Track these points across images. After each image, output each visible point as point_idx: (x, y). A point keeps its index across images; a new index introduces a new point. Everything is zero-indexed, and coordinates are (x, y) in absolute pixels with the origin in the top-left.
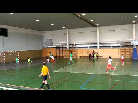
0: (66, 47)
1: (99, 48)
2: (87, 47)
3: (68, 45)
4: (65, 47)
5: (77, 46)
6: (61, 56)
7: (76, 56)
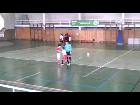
0: (42, 26)
1: (80, 29)
2: (67, 28)
3: (44, 24)
4: (40, 26)
5: (55, 26)
6: (36, 38)
7: (54, 38)
